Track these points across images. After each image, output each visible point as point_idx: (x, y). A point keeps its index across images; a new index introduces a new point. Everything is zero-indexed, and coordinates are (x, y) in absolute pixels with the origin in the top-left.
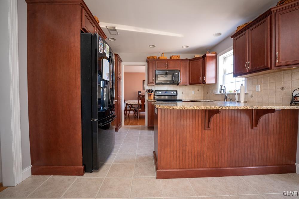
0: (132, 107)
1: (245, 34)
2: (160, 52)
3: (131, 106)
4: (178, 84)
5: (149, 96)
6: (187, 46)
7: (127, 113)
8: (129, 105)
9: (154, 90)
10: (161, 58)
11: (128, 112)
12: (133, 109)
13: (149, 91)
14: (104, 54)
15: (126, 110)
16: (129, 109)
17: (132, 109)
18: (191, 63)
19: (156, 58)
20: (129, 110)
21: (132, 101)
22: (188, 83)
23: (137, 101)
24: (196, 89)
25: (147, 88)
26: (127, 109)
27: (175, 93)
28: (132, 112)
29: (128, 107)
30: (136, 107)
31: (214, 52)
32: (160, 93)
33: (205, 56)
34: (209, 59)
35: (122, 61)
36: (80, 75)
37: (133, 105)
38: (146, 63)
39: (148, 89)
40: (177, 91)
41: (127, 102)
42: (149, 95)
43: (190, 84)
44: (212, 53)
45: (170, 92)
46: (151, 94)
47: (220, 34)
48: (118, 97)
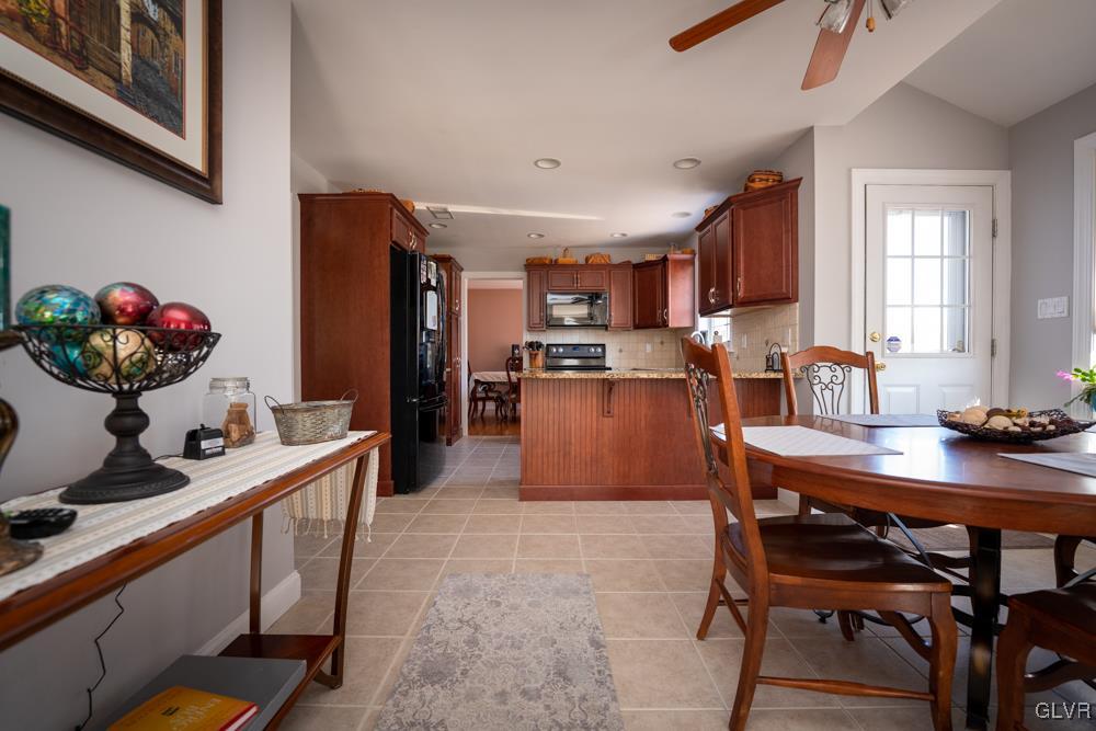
0: (491, 390)
1: (725, 218)
2: (559, 246)
3: (489, 386)
4: (606, 327)
5: (533, 357)
6: (624, 235)
7: (476, 406)
8: (483, 383)
9: (545, 343)
10: (562, 260)
11: (480, 404)
12: (494, 395)
13: (531, 345)
14: (429, 280)
15: (473, 398)
16: (484, 395)
17: (490, 394)
18: (636, 274)
19: (547, 262)
20: (484, 400)
21: (490, 373)
22: (630, 323)
23: (505, 373)
24: (657, 340)
25: (528, 337)
26: (478, 395)
27: (600, 350)
28: (491, 406)
29: (480, 389)
30: (504, 390)
31: (689, 250)
32: (561, 350)
33: (665, 259)
34: (675, 267)
35: (462, 269)
36: (388, 323)
37: (494, 383)
38: (524, 274)
39: (530, 340)
40: (603, 346)
41: (476, 376)
42: (531, 355)
43: (637, 327)
44: (683, 253)
45: (586, 348)
46: (536, 355)
47: (688, 214)
48: (454, 360)
